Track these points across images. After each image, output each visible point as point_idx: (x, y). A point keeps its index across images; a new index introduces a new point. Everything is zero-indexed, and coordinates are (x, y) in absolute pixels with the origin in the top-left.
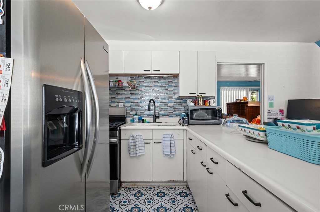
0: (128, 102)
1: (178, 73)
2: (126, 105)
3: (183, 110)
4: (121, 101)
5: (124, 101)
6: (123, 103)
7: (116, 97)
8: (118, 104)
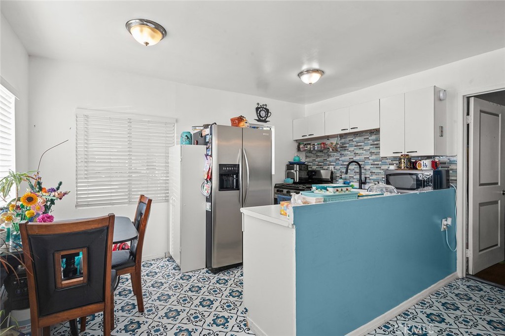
0: (338, 164)
1: (378, 127)
2: (336, 168)
3: (383, 175)
4: (332, 164)
5: (334, 164)
6: (333, 165)
7: (328, 159)
8: (329, 166)
